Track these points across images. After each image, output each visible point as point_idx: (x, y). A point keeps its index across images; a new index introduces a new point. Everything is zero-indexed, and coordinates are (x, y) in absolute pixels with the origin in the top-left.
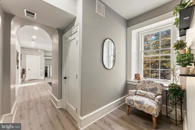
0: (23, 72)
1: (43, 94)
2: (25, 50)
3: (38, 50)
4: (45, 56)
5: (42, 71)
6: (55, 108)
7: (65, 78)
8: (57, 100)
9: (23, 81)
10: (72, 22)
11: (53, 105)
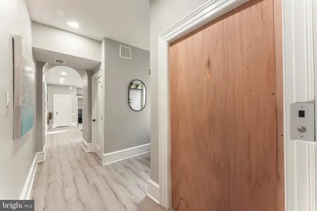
0: (50, 116)
1: (74, 141)
2: (52, 88)
3: (68, 86)
4: (78, 95)
5: (73, 114)
6: (85, 152)
7: (94, 120)
8: (87, 144)
9: (50, 129)
10: (97, 67)
11: (83, 150)
